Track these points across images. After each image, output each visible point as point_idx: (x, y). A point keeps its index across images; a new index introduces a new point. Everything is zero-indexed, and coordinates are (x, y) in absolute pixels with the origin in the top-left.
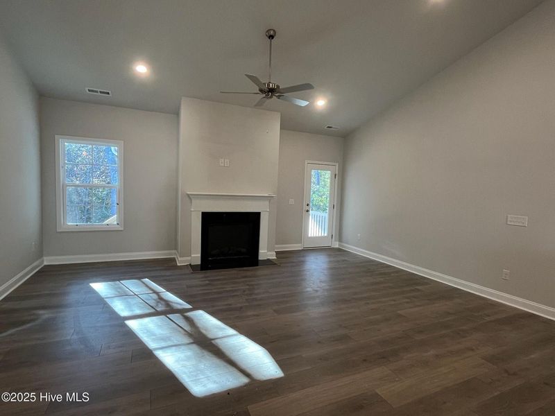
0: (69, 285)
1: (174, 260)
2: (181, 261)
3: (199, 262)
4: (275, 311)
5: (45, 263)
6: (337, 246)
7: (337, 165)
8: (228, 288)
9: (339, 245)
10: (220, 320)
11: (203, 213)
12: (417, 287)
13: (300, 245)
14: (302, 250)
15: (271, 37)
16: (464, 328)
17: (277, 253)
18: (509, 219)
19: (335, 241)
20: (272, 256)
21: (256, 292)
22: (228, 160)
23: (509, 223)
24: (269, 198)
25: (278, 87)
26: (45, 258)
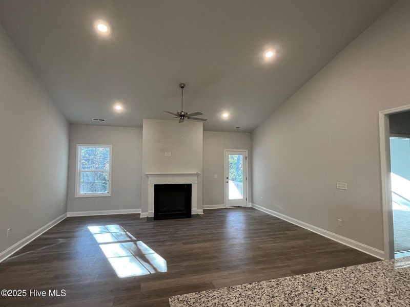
0: (78, 227)
1: (139, 214)
2: (143, 215)
3: (153, 216)
4: (183, 243)
5: (68, 216)
6: (250, 206)
7: (247, 151)
8: (163, 230)
9: (252, 205)
10: (149, 246)
11: (155, 185)
12: (286, 232)
13: (222, 205)
14: (225, 208)
15: (182, 87)
16: (296, 255)
17: (204, 211)
18: (338, 185)
19: (249, 202)
20: (201, 212)
21: (178, 233)
22: (170, 153)
23: (338, 187)
24: (197, 175)
25: (187, 113)
26: (68, 213)
